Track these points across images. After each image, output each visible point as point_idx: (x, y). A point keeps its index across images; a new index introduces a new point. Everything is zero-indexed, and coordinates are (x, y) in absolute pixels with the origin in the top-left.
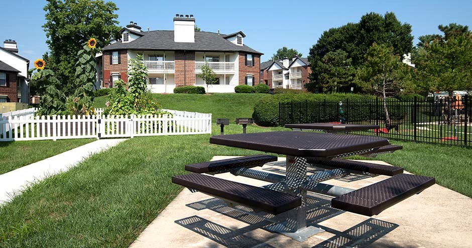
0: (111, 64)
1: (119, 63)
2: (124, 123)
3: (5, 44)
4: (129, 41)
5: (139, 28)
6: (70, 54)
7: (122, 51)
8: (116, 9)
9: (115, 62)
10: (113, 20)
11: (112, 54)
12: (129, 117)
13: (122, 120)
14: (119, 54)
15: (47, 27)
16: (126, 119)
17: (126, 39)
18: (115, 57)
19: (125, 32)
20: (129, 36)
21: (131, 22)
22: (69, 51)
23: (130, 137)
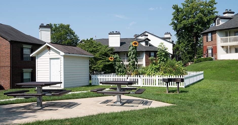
0: (207, 41)
1: (212, 40)
2: (138, 79)
3: (165, 35)
4: (220, 24)
5: (233, 13)
6: (185, 38)
7: (213, 32)
8: (215, 4)
9: (210, 40)
10: (213, 11)
11: (208, 35)
12: (140, 77)
13: (137, 78)
14: (212, 34)
15: (172, 24)
16: (139, 78)
17: (218, 23)
18: (209, 36)
19: (217, 19)
20: (220, 21)
21: (226, 10)
22: (184, 36)
23: (140, 87)
